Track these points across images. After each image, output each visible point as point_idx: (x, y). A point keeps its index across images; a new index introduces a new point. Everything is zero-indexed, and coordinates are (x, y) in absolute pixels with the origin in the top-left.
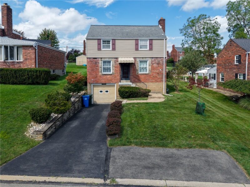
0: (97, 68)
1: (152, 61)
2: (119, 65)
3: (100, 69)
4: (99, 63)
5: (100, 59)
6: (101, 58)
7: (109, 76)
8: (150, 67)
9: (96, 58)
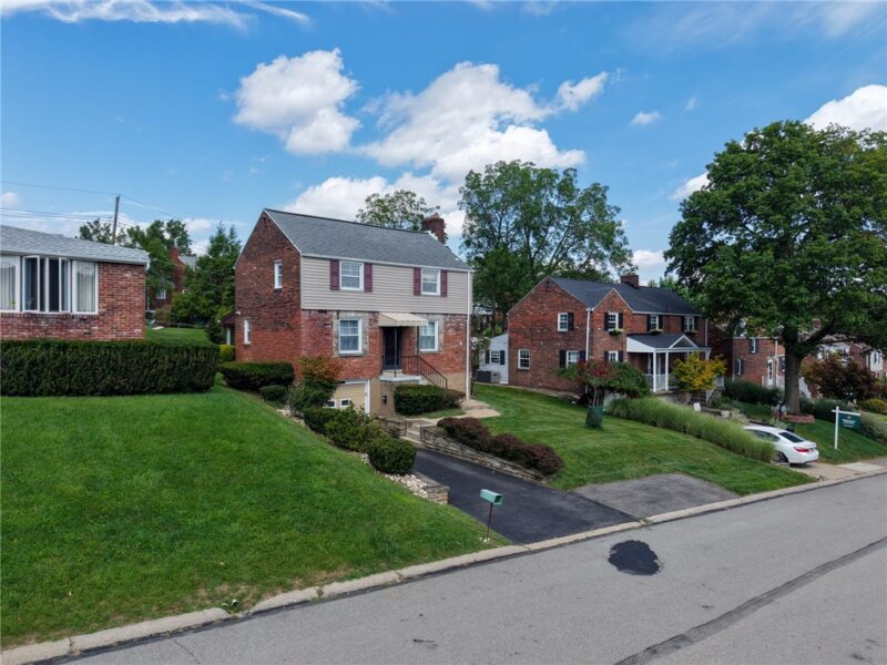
0: (328, 338)
1: (446, 323)
2: (378, 331)
3: (334, 340)
4: (331, 324)
5: (335, 314)
6: (338, 311)
7: (355, 361)
8: (442, 336)
9: (325, 311)
